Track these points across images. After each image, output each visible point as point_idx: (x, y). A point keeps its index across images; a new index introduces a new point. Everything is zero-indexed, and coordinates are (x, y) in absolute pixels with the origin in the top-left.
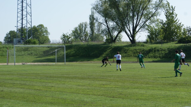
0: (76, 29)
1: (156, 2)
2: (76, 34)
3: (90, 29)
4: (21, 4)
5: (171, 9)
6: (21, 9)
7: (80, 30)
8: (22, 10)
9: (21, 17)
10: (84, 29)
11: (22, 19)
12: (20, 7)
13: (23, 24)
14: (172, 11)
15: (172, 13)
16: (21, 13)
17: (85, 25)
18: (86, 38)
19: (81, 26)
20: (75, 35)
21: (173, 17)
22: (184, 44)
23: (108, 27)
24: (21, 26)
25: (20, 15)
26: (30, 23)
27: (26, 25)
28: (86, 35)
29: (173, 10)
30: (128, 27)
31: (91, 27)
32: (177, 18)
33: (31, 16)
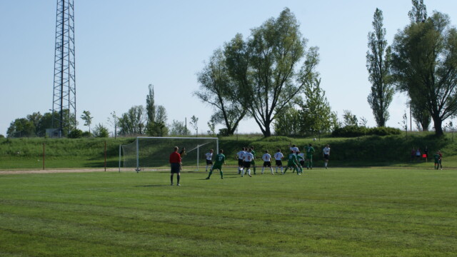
0: (125, 116)
1: (301, 71)
2: (125, 123)
3: (147, 116)
4: (60, 75)
5: (315, 82)
6: (60, 82)
7: (131, 117)
8: (62, 85)
9: (59, 95)
10: (137, 116)
11: (62, 98)
12: (58, 79)
13: (63, 105)
14: (315, 87)
15: (318, 90)
16: (59, 88)
17: (140, 110)
18: (140, 130)
19: (132, 111)
20: (123, 126)
21: (318, 95)
22: (350, 138)
23: (223, 109)
24: (58, 110)
25: (57, 92)
26: (74, 105)
27: (67, 107)
28: (141, 126)
29: (318, 83)
30: (260, 110)
31: (148, 113)
32: (325, 97)
33: (75, 94)
